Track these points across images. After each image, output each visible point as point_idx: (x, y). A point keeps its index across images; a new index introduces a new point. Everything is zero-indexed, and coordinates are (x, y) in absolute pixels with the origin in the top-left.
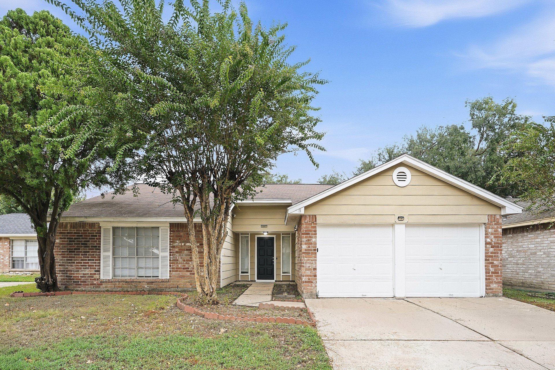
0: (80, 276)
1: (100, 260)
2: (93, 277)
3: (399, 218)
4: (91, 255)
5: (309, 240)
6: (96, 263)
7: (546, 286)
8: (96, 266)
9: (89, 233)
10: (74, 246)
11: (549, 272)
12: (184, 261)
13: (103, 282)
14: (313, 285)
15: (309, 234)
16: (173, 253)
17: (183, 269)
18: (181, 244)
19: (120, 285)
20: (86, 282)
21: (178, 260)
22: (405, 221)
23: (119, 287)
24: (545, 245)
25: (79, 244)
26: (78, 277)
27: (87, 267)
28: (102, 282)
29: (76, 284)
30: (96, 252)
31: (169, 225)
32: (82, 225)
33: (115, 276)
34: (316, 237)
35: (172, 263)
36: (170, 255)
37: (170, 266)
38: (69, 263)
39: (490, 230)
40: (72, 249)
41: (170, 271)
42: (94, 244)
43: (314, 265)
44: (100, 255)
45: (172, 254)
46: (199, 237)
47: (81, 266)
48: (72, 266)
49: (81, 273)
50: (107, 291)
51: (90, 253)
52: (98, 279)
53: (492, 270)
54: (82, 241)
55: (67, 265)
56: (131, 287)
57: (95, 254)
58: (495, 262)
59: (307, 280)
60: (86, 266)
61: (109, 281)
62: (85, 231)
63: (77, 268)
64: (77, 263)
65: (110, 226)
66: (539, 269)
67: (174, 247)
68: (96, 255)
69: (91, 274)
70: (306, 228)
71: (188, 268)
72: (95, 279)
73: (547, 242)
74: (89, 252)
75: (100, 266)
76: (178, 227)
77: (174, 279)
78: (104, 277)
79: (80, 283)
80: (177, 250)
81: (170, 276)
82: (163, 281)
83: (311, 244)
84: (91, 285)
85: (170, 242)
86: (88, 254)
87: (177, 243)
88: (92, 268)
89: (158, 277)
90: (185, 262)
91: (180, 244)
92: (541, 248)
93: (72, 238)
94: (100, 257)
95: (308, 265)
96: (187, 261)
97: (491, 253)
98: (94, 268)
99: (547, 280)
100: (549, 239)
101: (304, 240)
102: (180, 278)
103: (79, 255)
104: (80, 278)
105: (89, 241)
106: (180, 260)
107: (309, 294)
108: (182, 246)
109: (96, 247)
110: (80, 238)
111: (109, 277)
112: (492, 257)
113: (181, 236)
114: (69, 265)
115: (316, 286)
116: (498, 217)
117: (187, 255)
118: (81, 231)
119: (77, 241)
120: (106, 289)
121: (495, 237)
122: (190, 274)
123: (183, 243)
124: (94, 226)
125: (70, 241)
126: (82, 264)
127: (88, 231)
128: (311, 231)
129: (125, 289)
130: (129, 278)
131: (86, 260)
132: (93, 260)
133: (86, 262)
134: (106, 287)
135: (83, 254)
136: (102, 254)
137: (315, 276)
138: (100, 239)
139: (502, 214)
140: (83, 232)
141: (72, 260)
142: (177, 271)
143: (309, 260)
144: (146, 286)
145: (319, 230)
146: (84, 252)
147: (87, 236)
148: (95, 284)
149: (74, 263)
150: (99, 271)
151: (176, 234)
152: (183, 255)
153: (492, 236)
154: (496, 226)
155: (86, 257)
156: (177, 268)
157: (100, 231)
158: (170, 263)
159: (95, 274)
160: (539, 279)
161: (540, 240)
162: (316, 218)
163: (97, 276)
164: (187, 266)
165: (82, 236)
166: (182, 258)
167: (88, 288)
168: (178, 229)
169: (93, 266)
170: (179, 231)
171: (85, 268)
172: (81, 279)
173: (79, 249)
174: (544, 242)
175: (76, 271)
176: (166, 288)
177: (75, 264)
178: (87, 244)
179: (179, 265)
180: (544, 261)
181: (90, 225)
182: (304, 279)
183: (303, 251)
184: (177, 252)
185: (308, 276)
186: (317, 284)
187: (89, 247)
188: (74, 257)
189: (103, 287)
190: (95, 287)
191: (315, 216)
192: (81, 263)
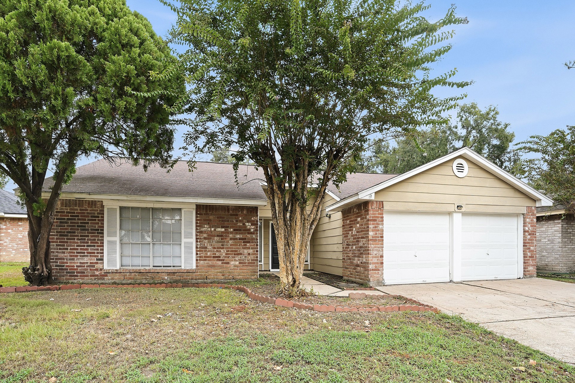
0: (75, 265)
1: (103, 246)
2: (94, 266)
3: (458, 207)
4: (90, 240)
5: (376, 227)
6: (98, 249)
7: (550, 268)
8: (98, 253)
9: (88, 213)
10: (66, 229)
11: (553, 256)
12: (215, 248)
13: (109, 273)
14: (380, 273)
15: (376, 220)
16: (201, 239)
17: (214, 257)
18: (211, 229)
19: (132, 277)
20: (84, 273)
21: (206, 248)
22: (463, 210)
23: (130, 279)
24: (550, 233)
25: (74, 226)
26: (74, 266)
27: (86, 254)
28: (107, 273)
29: (70, 276)
30: (98, 236)
31: (195, 207)
32: (80, 202)
33: (122, 266)
34: (383, 224)
35: (200, 251)
36: (197, 241)
37: (197, 254)
38: (60, 249)
39: (528, 220)
40: (64, 232)
41: (197, 260)
42: (96, 227)
43: (381, 253)
44: (103, 240)
45: (199, 240)
46: (233, 221)
47: (77, 253)
48: (64, 253)
49: (77, 262)
50: (115, 283)
51: (90, 238)
52: (101, 270)
53: (529, 254)
54: (78, 223)
55: (57, 252)
56: (146, 279)
57: (96, 238)
58: (531, 248)
59: (374, 268)
60: (84, 253)
61: (116, 272)
62: (83, 210)
63: (71, 256)
64: (71, 249)
65: (116, 205)
66: (543, 254)
67: (201, 232)
68: (98, 240)
69: (91, 263)
70: (374, 214)
71: (220, 257)
72: (97, 270)
73: (551, 231)
74: (88, 236)
75: (103, 253)
76: (206, 209)
77: (201, 269)
78: (108, 266)
79: (75, 274)
80: (205, 235)
81: (197, 266)
82: (188, 272)
83: (378, 231)
84: (91, 276)
85: (196, 226)
86: (87, 238)
87: (206, 228)
88: (93, 256)
89: (181, 266)
90: (215, 250)
91: (209, 229)
92: (545, 236)
93: (64, 219)
94: (103, 243)
95: (375, 252)
96: (218, 248)
97: (529, 240)
98: (95, 256)
99: (551, 263)
100: (553, 228)
101: (371, 226)
102: (210, 268)
103: (74, 239)
104: (75, 268)
105: (88, 223)
106: (209, 247)
107: (375, 282)
108: (211, 231)
109: (98, 230)
110: (75, 219)
111: (116, 266)
112: (529, 243)
113: (210, 220)
114: (60, 253)
115: (383, 274)
116: (533, 208)
117: (218, 242)
118: (77, 210)
119: (71, 223)
120: (113, 281)
121: (531, 226)
122: (222, 263)
123: (213, 228)
124: (95, 205)
125: (61, 222)
126: (79, 251)
127: (87, 210)
128: (378, 217)
129: (139, 281)
130: (143, 268)
131: (84, 246)
132: (94, 246)
133: (85, 248)
134: (112, 279)
135: (80, 238)
136: (106, 239)
137: (382, 263)
138: (103, 220)
139: (537, 206)
140: (79, 211)
141: (64, 245)
142: (205, 260)
143: (376, 247)
144: (166, 278)
145: (386, 217)
146: (81, 236)
147: (85, 216)
148: (97, 275)
149: (67, 249)
150: (102, 260)
151: (204, 217)
152: (213, 242)
153: (530, 225)
154: (532, 217)
155: (84, 242)
156: (205, 257)
157: (103, 211)
158: (197, 251)
159: (97, 263)
160: (543, 262)
161: (544, 229)
162: (383, 205)
163: (99, 266)
164: (218, 254)
165: (78, 216)
166: (211, 245)
167: (86, 280)
168: (206, 211)
169: (94, 253)
170: (208, 215)
171: (83, 256)
172: (77, 269)
173: (75, 232)
174: (548, 231)
175: (70, 259)
176: (192, 279)
177: (69, 251)
178: (85, 226)
179: (209, 253)
180: (548, 247)
181: (89, 204)
182: (371, 267)
183: (370, 238)
184: (205, 238)
185: (375, 263)
186: (384, 272)
187: (88, 230)
188: (67, 242)
189: (108, 279)
190: (97, 279)
191: (382, 202)
192: (77, 249)
